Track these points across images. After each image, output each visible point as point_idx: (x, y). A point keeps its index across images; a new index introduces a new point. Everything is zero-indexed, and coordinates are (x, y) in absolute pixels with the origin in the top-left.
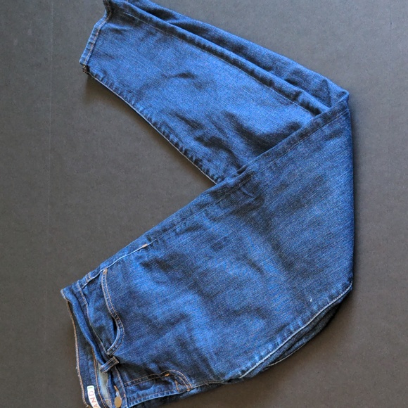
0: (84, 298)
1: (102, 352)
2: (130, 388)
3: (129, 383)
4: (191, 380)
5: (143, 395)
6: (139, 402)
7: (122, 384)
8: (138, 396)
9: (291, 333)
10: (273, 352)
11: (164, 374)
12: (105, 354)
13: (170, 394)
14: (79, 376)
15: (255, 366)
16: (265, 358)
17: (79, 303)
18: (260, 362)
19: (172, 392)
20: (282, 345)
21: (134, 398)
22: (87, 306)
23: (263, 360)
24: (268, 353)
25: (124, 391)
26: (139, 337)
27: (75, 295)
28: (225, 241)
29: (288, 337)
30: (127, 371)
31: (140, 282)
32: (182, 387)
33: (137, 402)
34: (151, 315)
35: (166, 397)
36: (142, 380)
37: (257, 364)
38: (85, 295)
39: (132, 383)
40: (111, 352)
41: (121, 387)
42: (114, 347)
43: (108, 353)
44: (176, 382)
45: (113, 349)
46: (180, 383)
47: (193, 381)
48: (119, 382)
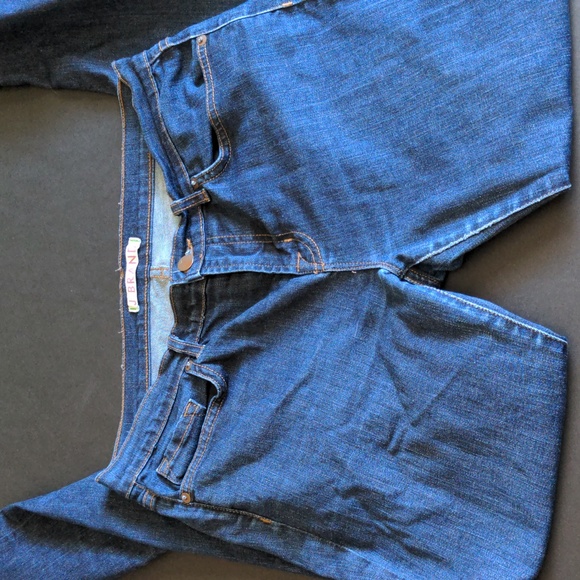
0: (153, 80)
1: (181, 180)
2: (215, 246)
3: (216, 238)
4: (327, 257)
5: (234, 262)
6: (222, 272)
7: (203, 238)
8: (226, 262)
9: (544, 192)
10: (499, 219)
11: (283, 238)
12: (186, 184)
13: (282, 271)
15: (461, 239)
16: (482, 228)
17: (145, 89)
18: (472, 233)
19: (287, 269)
20: (519, 209)
21: (217, 263)
22: (157, 95)
23: (477, 231)
24: (491, 220)
25: (203, 249)
26: (253, 165)
27: (137, 74)
28: (449, 13)
29: (535, 198)
30: (219, 219)
31: (268, 69)
32: (306, 265)
33: (219, 270)
34: (277, 130)
35: (274, 275)
36: (241, 239)
37: (466, 236)
38: (155, 75)
39: (222, 240)
40: (200, 180)
41: (200, 242)
42: (208, 173)
43: (193, 183)
44: (299, 255)
45: (206, 177)
46: (305, 258)
47: (331, 260)
48: (199, 233)
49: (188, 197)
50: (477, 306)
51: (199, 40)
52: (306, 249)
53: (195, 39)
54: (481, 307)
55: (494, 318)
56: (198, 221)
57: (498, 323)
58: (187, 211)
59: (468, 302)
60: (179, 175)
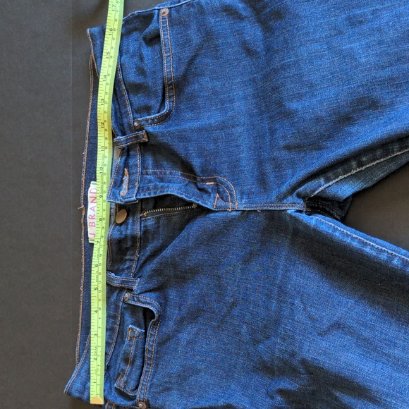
1: (125, 120)
2: (148, 177)
3: (150, 171)
4: (241, 198)
6: (153, 195)
7: (139, 169)
8: (155, 187)
11: (206, 181)
12: (129, 124)
14: (84, 163)
21: (148, 189)
25: (139, 178)
32: (222, 203)
33: (150, 194)
36: (171, 173)
39: (155, 173)
40: (143, 123)
41: (136, 172)
42: (153, 120)
43: (136, 124)
44: (218, 196)
45: (149, 122)
46: (222, 198)
47: (243, 201)
48: (136, 165)
49: (129, 135)
50: (377, 246)
51: (162, 11)
52: (224, 192)
53: (159, 10)
54: (380, 248)
55: (392, 257)
56: (135, 156)
57: (395, 262)
58: (128, 146)
59: (368, 242)
60: (124, 115)
